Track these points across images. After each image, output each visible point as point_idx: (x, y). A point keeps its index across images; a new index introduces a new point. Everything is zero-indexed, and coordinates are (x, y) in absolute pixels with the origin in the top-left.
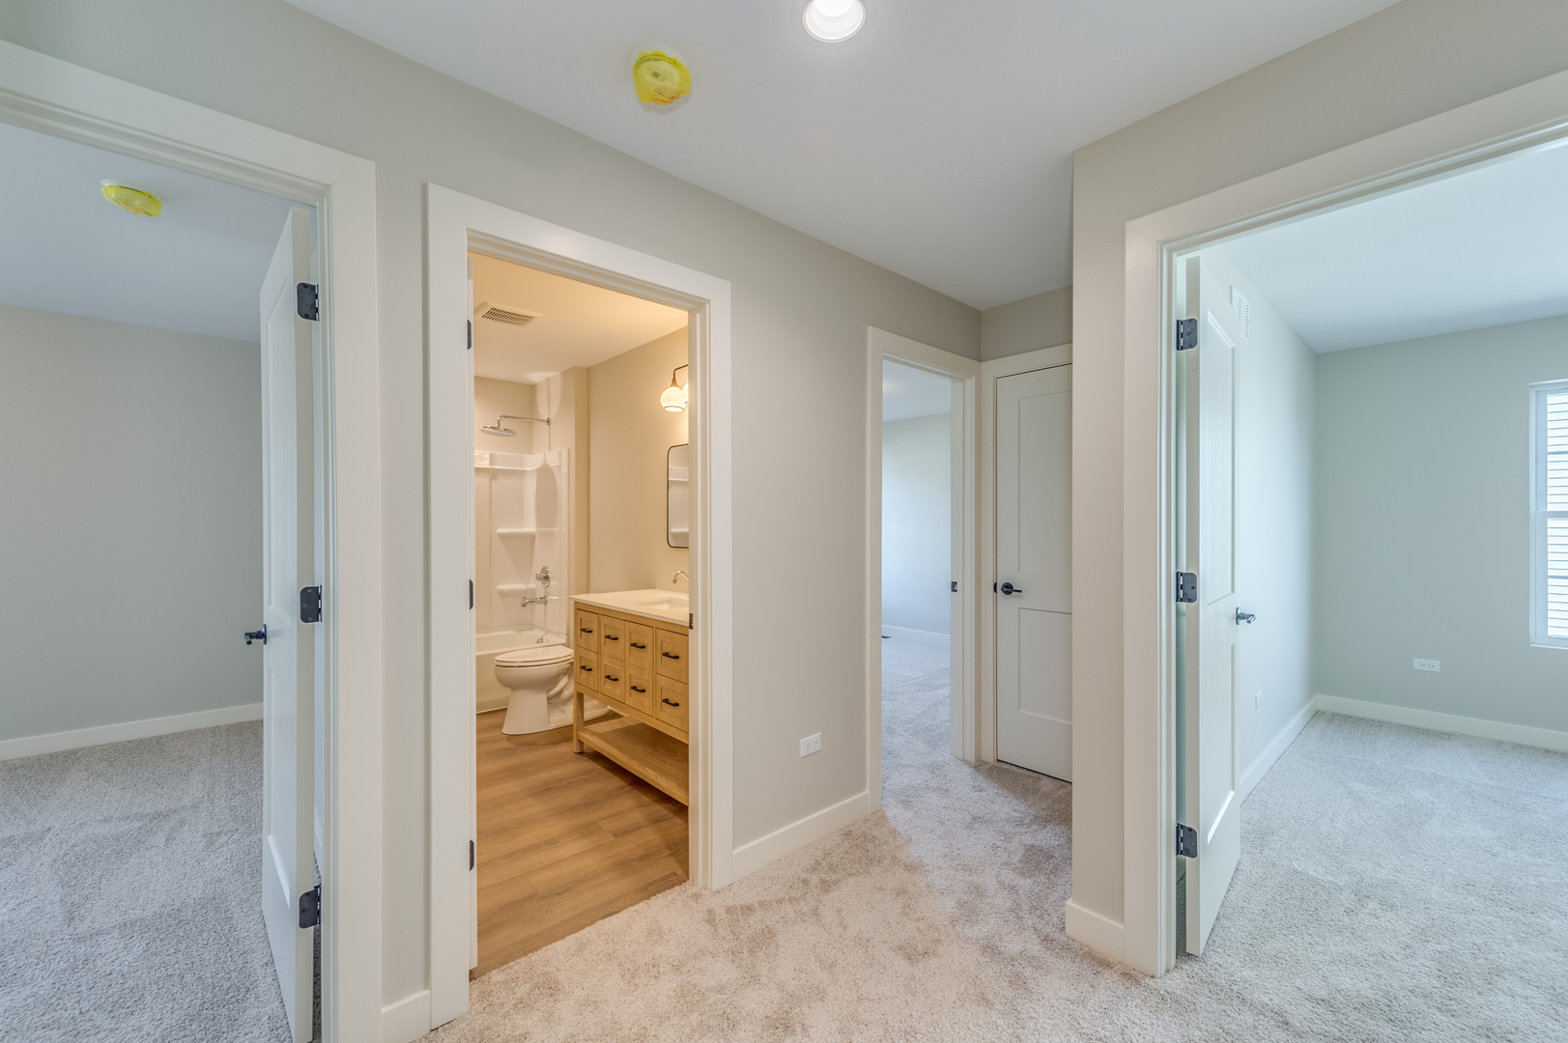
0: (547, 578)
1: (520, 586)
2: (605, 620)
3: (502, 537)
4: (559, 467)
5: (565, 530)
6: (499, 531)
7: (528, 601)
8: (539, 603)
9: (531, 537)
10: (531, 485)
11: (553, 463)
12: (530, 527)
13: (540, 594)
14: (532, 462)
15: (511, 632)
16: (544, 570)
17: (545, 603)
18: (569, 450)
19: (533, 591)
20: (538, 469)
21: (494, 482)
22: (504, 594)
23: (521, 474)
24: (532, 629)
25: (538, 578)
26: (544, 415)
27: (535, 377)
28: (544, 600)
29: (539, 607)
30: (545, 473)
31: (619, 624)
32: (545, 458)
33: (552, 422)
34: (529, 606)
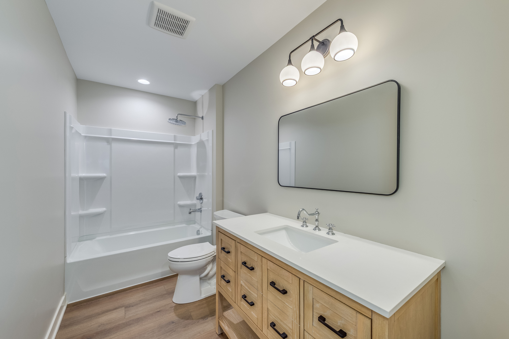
0: (201, 199)
1: (188, 202)
2: (242, 248)
3: (180, 177)
4: (208, 140)
5: (211, 174)
6: (179, 174)
7: (192, 211)
8: (198, 211)
9: (194, 178)
10: (194, 151)
11: (204, 138)
12: (194, 173)
13: (198, 207)
14: (195, 140)
15: (184, 225)
16: (200, 194)
17: (201, 211)
18: (213, 131)
19: (195, 205)
20: (198, 143)
21: (176, 150)
22: (181, 206)
23: (189, 146)
24: (195, 224)
25: (198, 199)
26: (200, 115)
27: (196, 95)
28: (200, 210)
29: (198, 214)
30: (201, 145)
31: (256, 258)
32: (201, 136)
33: (204, 118)
34: (192, 213)
